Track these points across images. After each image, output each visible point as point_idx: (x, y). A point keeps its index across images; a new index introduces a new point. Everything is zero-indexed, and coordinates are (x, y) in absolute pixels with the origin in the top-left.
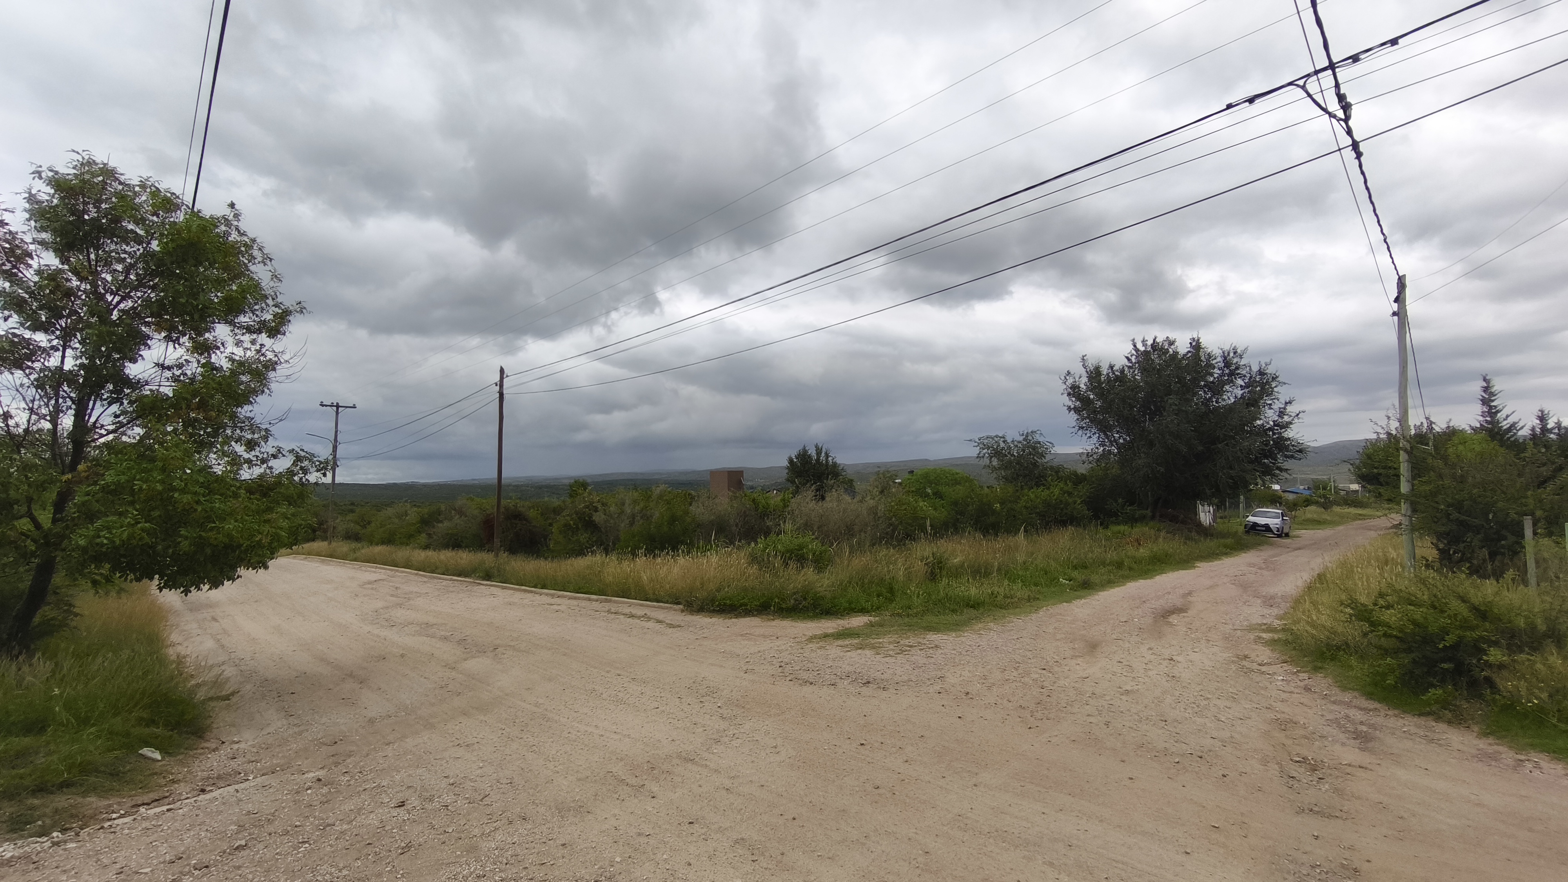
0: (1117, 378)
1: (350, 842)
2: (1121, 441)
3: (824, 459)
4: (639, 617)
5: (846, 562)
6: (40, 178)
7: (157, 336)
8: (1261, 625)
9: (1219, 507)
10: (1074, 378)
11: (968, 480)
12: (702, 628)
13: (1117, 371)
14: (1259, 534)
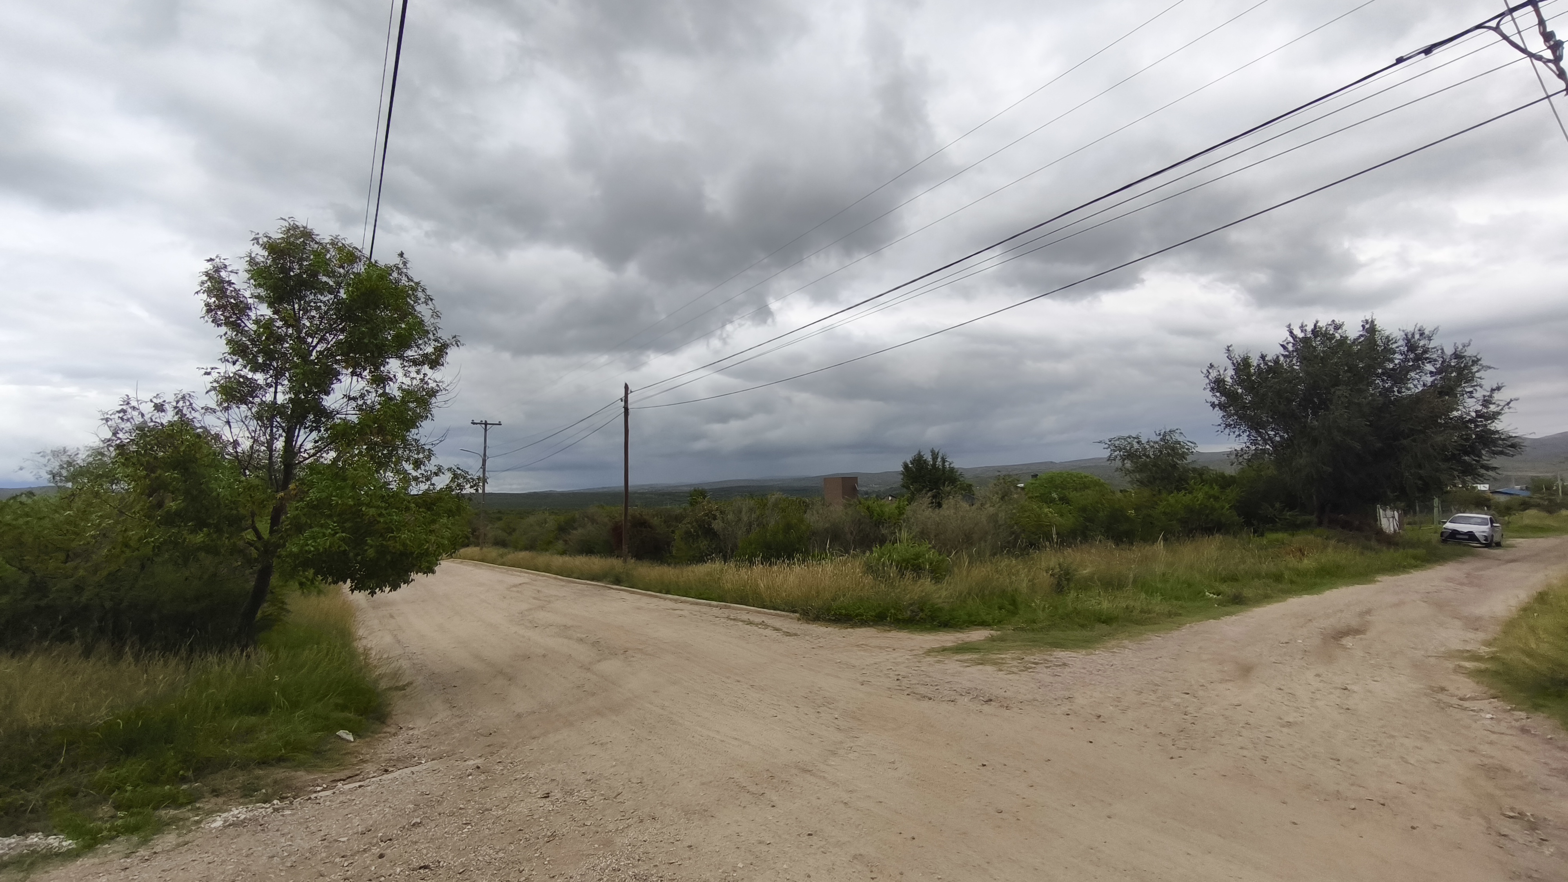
0: (1270, 369)
1: (504, 827)
2: (1278, 439)
3: (940, 464)
4: (757, 625)
5: (965, 573)
6: (258, 243)
7: (344, 371)
8: (1463, 651)
9: (1405, 512)
10: (1219, 371)
11: (1097, 484)
12: (818, 637)
13: (1270, 361)
14: (1460, 543)
